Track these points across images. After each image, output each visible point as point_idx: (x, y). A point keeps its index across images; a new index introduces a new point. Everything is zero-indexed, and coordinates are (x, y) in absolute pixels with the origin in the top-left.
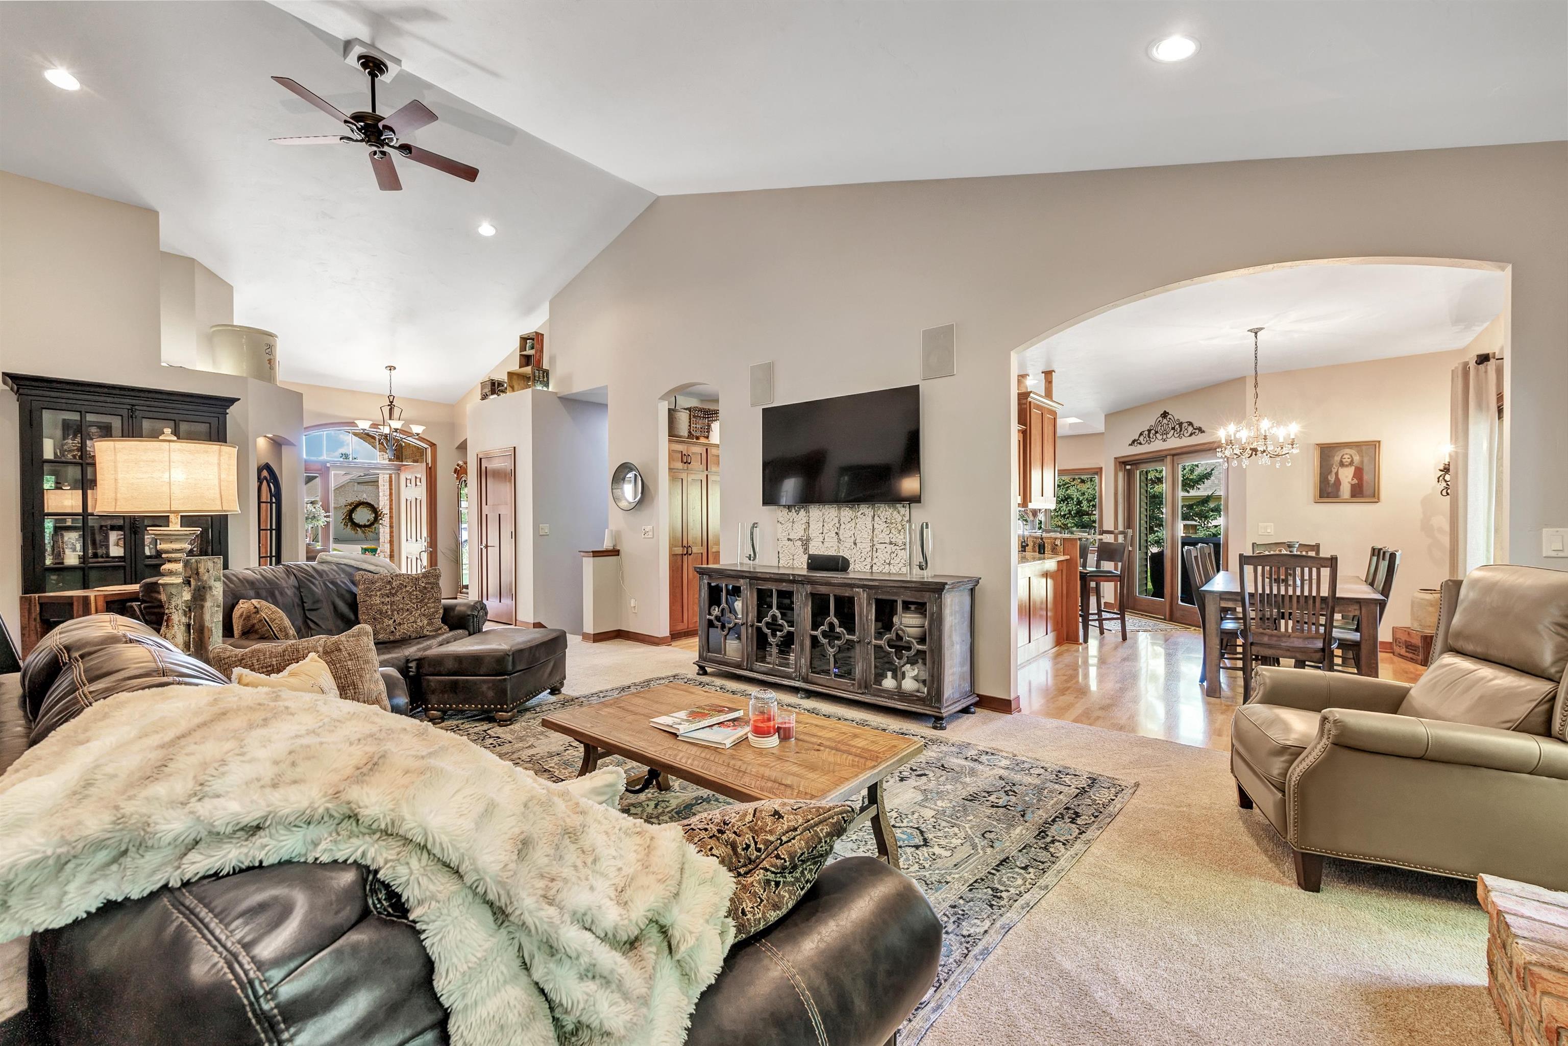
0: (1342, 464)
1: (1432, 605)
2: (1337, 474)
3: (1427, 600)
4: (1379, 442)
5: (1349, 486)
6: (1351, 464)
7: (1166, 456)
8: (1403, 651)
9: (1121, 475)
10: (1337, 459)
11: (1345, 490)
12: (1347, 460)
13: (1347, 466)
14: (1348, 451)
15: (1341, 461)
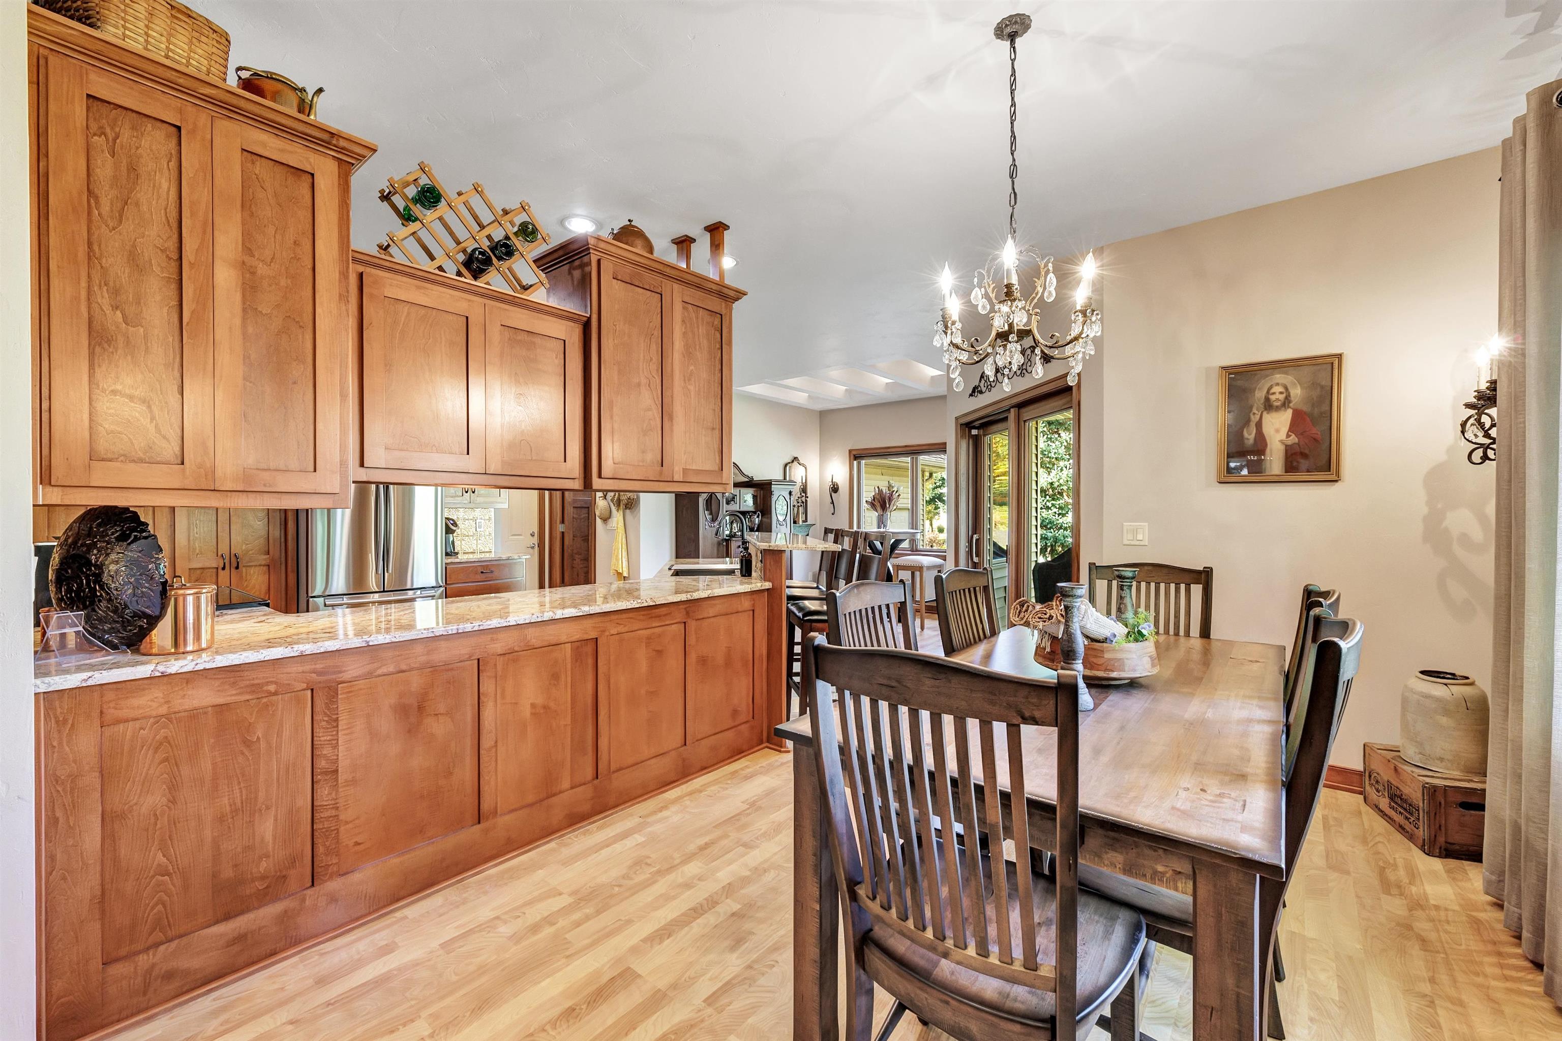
0: (1268, 406)
1: (1446, 712)
2: (1259, 425)
3: (1438, 700)
4: (1339, 356)
5: (1282, 448)
6: (1286, 403)
7: (1009, 410)
8: (1384, 803)
9: (964, 445)
10: (1260, 395)
11: (1275, 461)
12: (1277, 396)
13: (1277, 409)
14: (1279, 377)
15: (1267, 399)
